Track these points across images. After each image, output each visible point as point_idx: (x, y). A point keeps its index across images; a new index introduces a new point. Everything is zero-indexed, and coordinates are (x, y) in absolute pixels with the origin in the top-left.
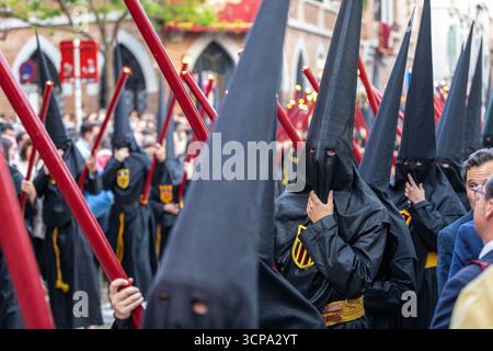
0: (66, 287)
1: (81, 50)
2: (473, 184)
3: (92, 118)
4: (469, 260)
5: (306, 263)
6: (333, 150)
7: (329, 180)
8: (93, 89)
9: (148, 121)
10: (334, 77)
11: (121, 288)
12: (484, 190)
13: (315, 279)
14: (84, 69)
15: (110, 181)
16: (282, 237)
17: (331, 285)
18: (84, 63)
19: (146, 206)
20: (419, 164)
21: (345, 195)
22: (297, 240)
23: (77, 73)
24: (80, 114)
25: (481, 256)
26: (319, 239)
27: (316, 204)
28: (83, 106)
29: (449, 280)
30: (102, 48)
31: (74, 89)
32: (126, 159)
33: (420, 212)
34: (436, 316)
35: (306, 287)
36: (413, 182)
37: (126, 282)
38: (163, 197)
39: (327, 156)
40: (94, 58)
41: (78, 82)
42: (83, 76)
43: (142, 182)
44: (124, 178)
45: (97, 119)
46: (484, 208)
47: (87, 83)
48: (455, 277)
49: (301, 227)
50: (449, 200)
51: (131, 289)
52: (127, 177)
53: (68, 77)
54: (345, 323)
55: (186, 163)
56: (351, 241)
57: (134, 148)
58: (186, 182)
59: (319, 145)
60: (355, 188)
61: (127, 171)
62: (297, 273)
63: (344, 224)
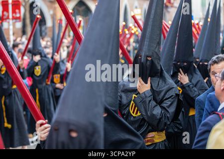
0: (9, 126)
1: (13, 5)
2: (214, 73)
3: (18, 40)
4: (212, 112)
5: (137, 113)
6: (151, 57)
7: (148, 72)
8: (19, 25)
9: (47, 41)
10: (151, 20)
11: (42, 125)
12: (221, 76)
13: (141, 122)
14: (14, 15)
15: (31, 72)
16: (125, 101)
17: (149, 125)
18: (14, 12)
19: (49, 85)
20: (185, 64)
21: (156, 80)
22: (132, 102)
23: (11, 17)
24: (12, 38)
25: (219, 110)
26: (143, 101)
27: (142, 84)
28: (14, 34)
29: (203, 122)
30: (24, 4)
31: (9, 25)
32: (39, 61)
33: (187, 88)
34: (196, 141)
35: (137, 126)
36: (182, 73)
37: (44, 122)
38: (55, 80)
39: (147, 60)
40: (19, 9)
41: (11, 22)
42: (14, 18)
43: (47, 73)
44: (38, 71)
45: (21, 40)
46: (220, 85)
47: (16, 22)
48: (205, 121)
49: (134, 95)
50: (200, 82)
51: (47, 125)
52: (40, 70)
53: (6, 19)
54: (156, 143)
55: (67, 63)
56: (160, 103)
57: (43, 55)
58: (67, 73)
59: (143, 54)
60: (161, 76)
61: (40, 67)
62: (132, 119)
63: (156, 95)
